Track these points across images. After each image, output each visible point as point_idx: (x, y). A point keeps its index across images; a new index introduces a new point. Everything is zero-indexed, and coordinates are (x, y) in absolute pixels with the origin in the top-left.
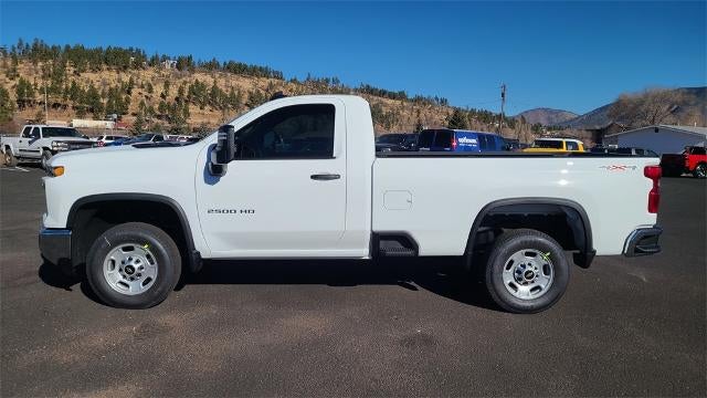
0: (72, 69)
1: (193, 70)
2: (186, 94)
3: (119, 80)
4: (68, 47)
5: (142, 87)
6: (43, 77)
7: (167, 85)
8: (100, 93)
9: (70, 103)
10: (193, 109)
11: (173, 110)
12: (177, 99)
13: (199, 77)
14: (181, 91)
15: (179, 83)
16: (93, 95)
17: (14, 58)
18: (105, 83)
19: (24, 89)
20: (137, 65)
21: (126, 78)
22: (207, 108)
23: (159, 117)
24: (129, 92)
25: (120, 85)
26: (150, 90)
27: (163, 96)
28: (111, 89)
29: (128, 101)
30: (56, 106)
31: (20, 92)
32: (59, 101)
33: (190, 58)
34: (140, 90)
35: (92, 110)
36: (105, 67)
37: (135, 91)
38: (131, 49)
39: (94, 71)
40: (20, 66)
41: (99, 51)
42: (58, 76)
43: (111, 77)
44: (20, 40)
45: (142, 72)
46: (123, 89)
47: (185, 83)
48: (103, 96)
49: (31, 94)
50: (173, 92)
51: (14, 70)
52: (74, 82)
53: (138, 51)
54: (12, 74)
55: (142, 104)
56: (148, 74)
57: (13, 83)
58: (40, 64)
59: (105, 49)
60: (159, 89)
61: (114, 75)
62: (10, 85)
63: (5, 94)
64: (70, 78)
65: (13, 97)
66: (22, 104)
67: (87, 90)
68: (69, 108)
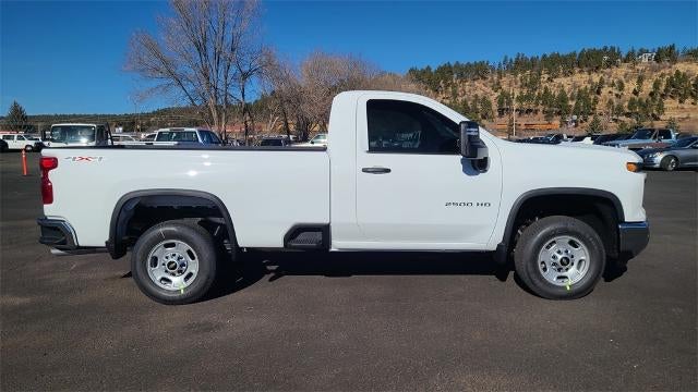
0: (546, 76)
1: (674, 60)
2: (662, 88)
3: (590, 81)
4: (544, 56)
5: (613, 85)
6: (521, 87)
7: (640, 80)
8: (569, 95)
9: (541, 108)
10: (669, 103)
11: (644, 106)
12: (651, 94)
13: (681, 67)
14: (657, 85)
15: (656, 76)
16: (563, 98)
17: (499, 73)
18: (575, 87)
19: (505, 98)
20: (610, 64)
21: (596, 78)
22: (689, 101)
23: (628, 115)
24: (599, 93)
25: (589, 86)
26: (621, 87)
27: (635, 93)
28: (580, 91)
29: (596, 101)
30: (529, 111)
31: (501, 102)
32: (532, 106)
33: (672, 48)
34: (610, 89)
35: (559, 113)
36: (577, 70)
37: (604, 91)
38: (605, 48)
39: (566, 75)
40: (504, 79)
41: (573, 55)
42: (533, 84)
43: (581, 79)
44: (506, 57)
45: (615, 70)
46: (592, 90)
47: (662, 75)
48: (572, 99)
49: (509, 103)
50: (648, 86)
51: (498, 83)
52: (546, 88)
53: (613, 49)
54: (497, 86)
55: (611, 102)
56: (621, 71)
57: (496, 95)
58: (520, 75)
59: (578, 53)
60: (631, 86)
61: (585, 76)
62: (493, 97)
63: (489, 104)
64: (544, 85)
65: (495, 107)
66: (501, 112)
67: (557, 94)
68: (540, 113)
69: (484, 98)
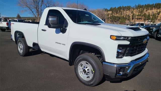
0: (146, 10)
3: (157, 11)
4: (146, 5)
6: (139, 12)
8: (151, 15)
17: (133, 9)
18: (153, 12)
21: (158, 11)
24: (159, 14)
25: (156, 13)
29: (158, 17)
30: (140, 19)
31: (133, 16)
32: (141, 17)
35: (148, 19)
36: (154, 8)
39: (151, 10)
41: (153, 5)
42: (142, 12)
43: (155, 11)
44: (136, 5)
49: (135, 16)
51: (133, 12)
52: (145, 13)
58: (139, 10)
59: (155, 4)
62: (131, 15)
63: (130, 17)
65: (131, 17)
66: (133, 19)
67: (148, 14)
68: (143, 19)
69: (129, 15)
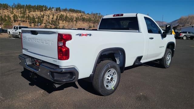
0: (28, 11)
1: (60, 11)
2: (59, 18)
3: (41, 14)
4: (27, 5)
5: (47, 16)
6: (20, 13)
7: (53, 15)
8: (35, 18)
9: (27, 20)
10: (60, 22)
11: (55, 22)
12: (56, 19)
13: (62, 13)
14: (57, 17)
15: (57, 15)
16: (34, 18)
17: (12, 8)
18: (37, 15)
19: (15, 16)
20: (45, 10)
21: (42, 13)
22: (64, 21)
23: (51, 24)
24: (43, 18)
26: (49, 17)
27: (52, 18)
28: (38, 17)
29: (43, 20)
30: (24, 21)
32: (25, 20)
33: (59, 8)
34: (46, 17)
35: (33, 23)
36: (37, 11)
38: (44, 6)
39: (34, 12)
40: (14, 10)
41: (35, 6)
42: (24, 13)
44: (14, 3)
45: (47, 12)
46: (41, 17)
47: (58, 15)
48: (36, 18)
49: (17, 18)
50: (55, 17)
51: (13, 12)
52: (28, 15)
53: (46, 6)
54: (12, 13)
55: (47, 20)
56: (48, 12)
57: (12, 15)
58: (19, 10)
59: (36, 5)
60: (51, 16)
61: (39, 13)
62: (11, 16)
63: (10, 18)
64: (27, 14)
65: (12, 19)
66: (15, 21)
67: (32, 17)
68: (27, 22)
69: (8, 16)
